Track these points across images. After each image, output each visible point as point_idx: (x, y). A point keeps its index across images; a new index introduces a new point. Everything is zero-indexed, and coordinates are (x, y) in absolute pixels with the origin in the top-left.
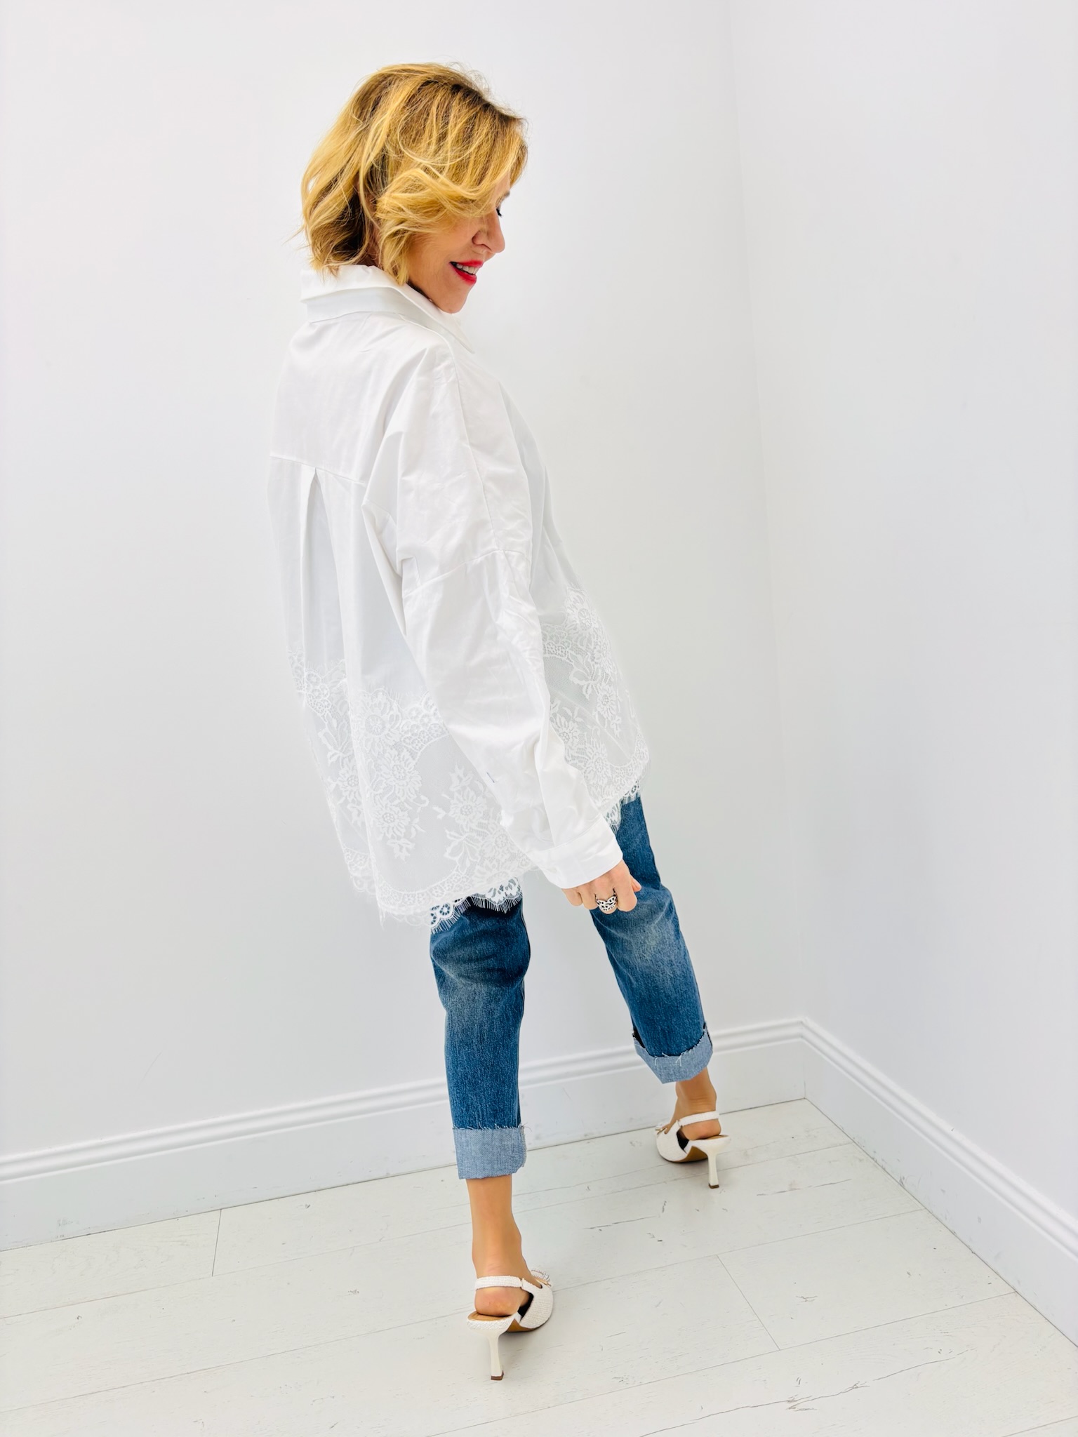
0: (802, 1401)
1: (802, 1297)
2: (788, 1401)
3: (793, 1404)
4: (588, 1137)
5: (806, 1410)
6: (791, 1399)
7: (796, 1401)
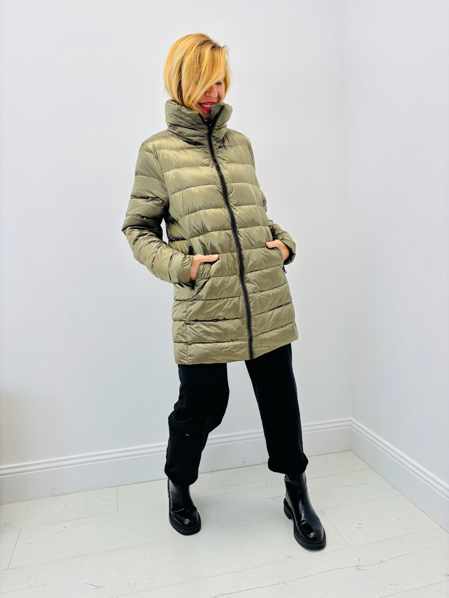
0: (361, 567)
1: (357, 527)
5: (363, 570)
6: (357, 566)
7: (359, 567)
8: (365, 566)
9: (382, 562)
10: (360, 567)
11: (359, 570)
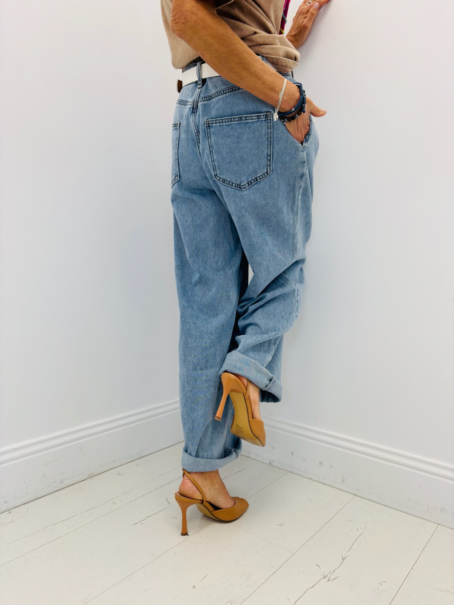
0: (329, 575)
2: (324, 578)
3: (327, 578)
4: (90, 476)
5: (335, 578)
6: (324, 576)
7: (327, 576)
8: (332, 572)
9: (343, 559)
11: (331, 580)
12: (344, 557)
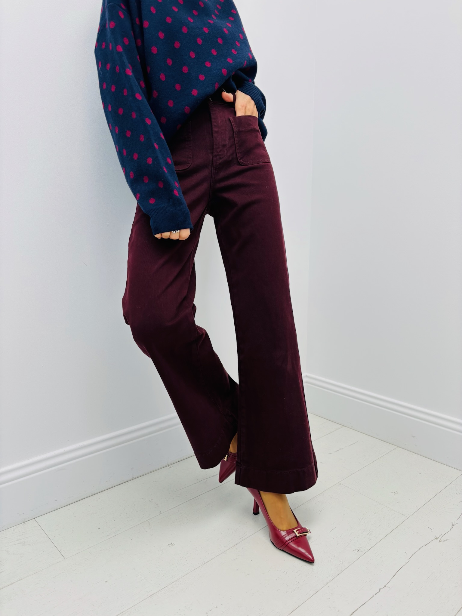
1: (392, 493)
3: (439, 540)
5: (446, 540)
6: (436, 538)
7: (438, 538)
8: (443, 535)
9: (453, 525)
10: (440, 538)
11: (443, 541)
12: (453, 524)
